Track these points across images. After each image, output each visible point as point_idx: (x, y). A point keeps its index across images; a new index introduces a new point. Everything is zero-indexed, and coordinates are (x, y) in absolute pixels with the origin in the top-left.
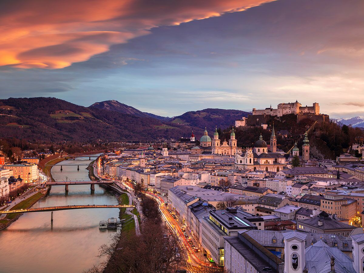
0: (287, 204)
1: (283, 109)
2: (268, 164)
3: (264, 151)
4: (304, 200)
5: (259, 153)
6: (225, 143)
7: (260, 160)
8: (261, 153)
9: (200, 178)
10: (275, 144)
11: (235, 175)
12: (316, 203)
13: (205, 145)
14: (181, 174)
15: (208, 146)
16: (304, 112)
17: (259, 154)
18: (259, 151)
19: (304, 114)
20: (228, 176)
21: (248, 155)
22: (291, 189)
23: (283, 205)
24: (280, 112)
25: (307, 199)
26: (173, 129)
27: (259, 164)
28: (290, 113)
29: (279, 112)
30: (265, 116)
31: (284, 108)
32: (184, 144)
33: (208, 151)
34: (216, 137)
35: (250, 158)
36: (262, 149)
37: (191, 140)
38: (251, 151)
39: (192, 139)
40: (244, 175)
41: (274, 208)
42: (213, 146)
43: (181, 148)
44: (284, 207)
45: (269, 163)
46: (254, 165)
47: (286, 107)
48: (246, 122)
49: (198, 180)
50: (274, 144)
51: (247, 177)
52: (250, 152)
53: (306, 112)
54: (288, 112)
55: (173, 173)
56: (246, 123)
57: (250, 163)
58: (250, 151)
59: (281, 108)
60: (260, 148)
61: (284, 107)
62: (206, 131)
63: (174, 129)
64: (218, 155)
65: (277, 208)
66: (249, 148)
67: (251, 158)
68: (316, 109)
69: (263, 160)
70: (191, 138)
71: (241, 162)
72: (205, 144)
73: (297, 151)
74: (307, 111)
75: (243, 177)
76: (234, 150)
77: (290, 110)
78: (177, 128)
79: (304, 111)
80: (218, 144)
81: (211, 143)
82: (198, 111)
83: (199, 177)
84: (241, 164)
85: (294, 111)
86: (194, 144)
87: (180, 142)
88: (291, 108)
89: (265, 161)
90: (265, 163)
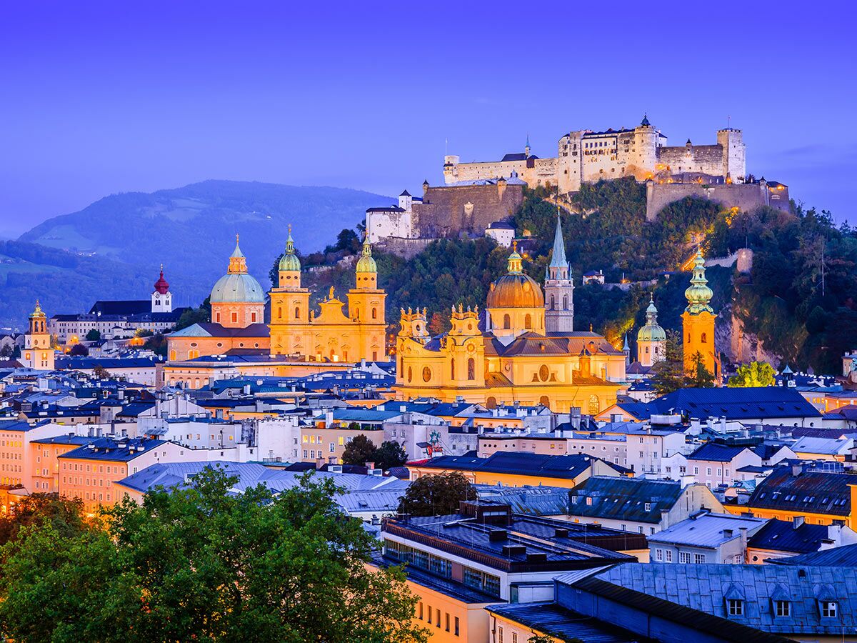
0: (703, 508)
1: (586, 158)
2: (547, 383)
3: (528, 325)
4: (769, 494)
5: (507, 333)
6: (331, 308)
7: (516, 366)
8: (518, 333)
9: (251, 441)
10: (565, 300)
11: (414, 423)
12: (827, 504)
13: (235, 320)
14: (152, 427)
15: (249, 322)
16: (676, 172)
17: (506, 337)
18: (507, 326)
19: (681, 178)
20: (385, 427)
21: (460, 340)
22: (683, 469)
23: (685, 516)
24: (571, 173)
25: (786, 492)
26: (40, 277)
27: (511, 384)
28: (617, 175)
29: (566, 172)
30: (502, 189)
31: (587, 153)
32: (123, 324)
33: (249, 343)
34: (289, 277)
35: (467, 356)
36: (524, 312)
37: (155, 309)
38: (474, 322)
39: (158, 303)
40: (455, 423)
41: (647, 529)
42: (274, 319)
43: (105, 346)
44: (693, 524)
45: (553, 379)
46: (488, 386)
47: (598, 148)
48: (417, 219)
49: (243, 448)
50: (561, 301)
51: (473, 430)
52: (470, 327)
53: (687, 170)
54: (607, 170)
55: (113, 423)
56: (416, 225)
57: (471, 377)
58: (467, 322)
59: (575, 154)
60: (509, 311)
61: (589, 149)
62: (238, 252)
63: (48, 276)
64: (303, 360)
65: (658, 528)
66: (465, 310)
67: (475, 356)
68: (731, 155)
69: (525, 365)
70: (154, 299)
71: (427, 374)
72: (234, 315)
73: (657, 339)
74: (693, 165)
75: (452, 430)
76: (375, 339)
77: (614, 164)
78: (58, 269)
79: (678, 165)
80: (297, 309)
81: (262, 308)
82: (160, 193)
83: (246, 435)
84: (429, 384)
85: (634, 168)
86: (170, 325)
87: (98, 319)
88: (621, 153)
89: (536, 368)
90: (535, 379)
